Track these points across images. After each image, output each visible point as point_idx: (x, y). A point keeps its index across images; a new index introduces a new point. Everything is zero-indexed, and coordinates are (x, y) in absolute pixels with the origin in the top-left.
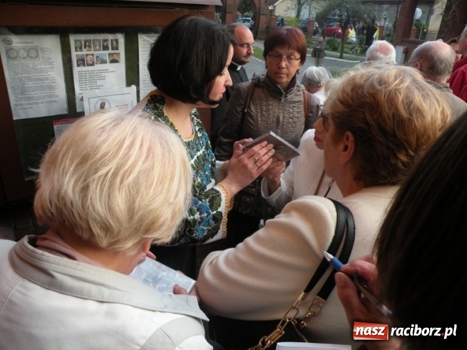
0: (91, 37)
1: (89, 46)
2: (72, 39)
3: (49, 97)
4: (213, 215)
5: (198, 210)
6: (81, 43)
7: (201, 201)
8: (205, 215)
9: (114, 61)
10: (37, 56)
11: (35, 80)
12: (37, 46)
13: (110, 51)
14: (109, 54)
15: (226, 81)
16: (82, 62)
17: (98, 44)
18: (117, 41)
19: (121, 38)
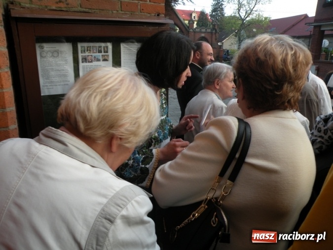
0: (91, 44)
1: (90, 50)
2: (80, 45)
3: (63, 81)
4: (141, 167)
5: (133, 159)
6: (85, 48)
7: (139, 155)
8: (136, 164)
9: (105, 60)
10: (58, 56)
11: (56, 70)
12: (58, 50)
13: (103, 54)
14: (102, 55)
15: (187, 74)
16: (85, 60)
17: (95, 49)
18: (107, 47)
19: (110, 46)
